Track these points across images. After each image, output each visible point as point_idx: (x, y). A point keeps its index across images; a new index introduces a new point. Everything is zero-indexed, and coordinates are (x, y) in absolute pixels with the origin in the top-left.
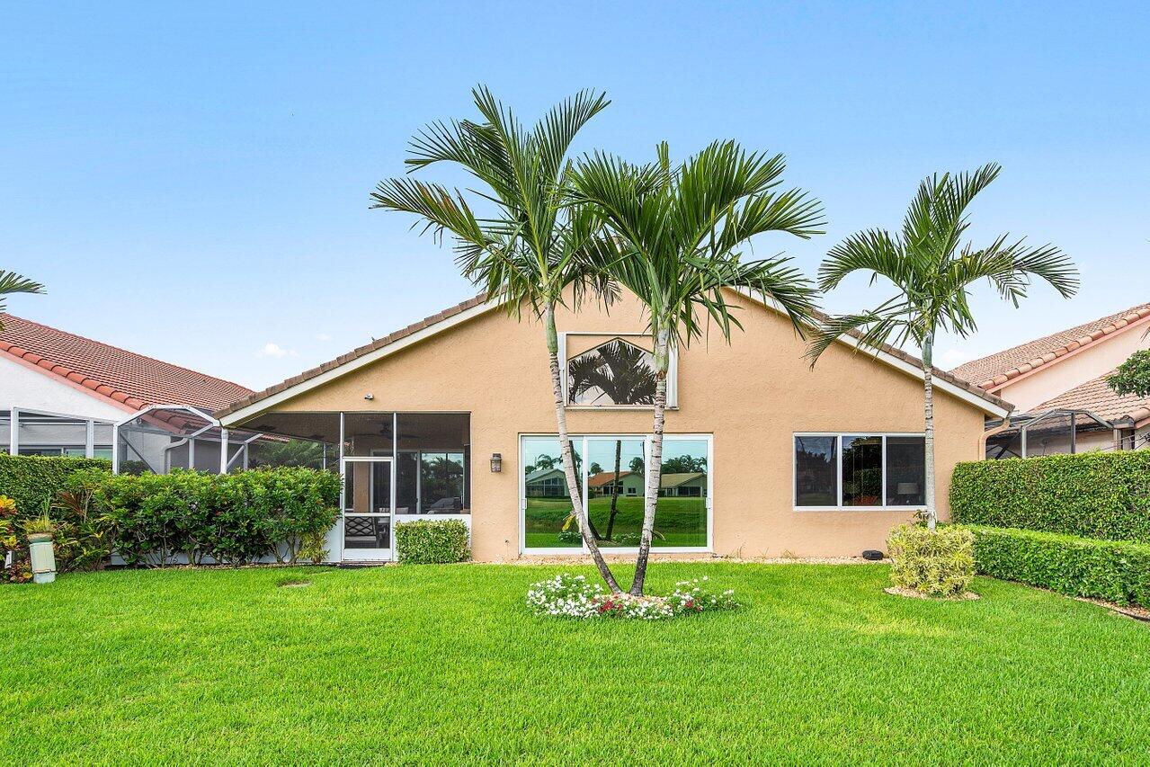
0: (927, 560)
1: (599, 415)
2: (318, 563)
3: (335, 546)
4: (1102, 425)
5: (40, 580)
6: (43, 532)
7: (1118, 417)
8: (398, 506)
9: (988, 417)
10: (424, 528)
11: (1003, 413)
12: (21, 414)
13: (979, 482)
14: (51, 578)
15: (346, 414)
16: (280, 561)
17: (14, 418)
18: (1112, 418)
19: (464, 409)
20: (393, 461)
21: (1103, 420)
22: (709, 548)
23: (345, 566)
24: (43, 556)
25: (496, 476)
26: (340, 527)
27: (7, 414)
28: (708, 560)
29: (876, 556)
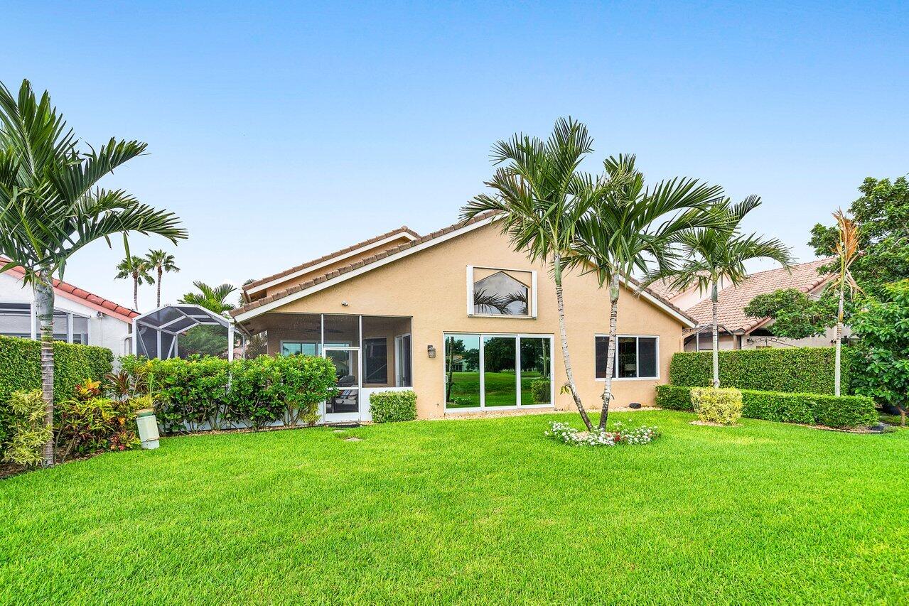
0: (723, 406)
1: (492, 321)
2: (312, 424)
3: (321, 413)
4: (728, 333)
7: (736, 329)
8: (366, 382)
9: (684, 327)
11: (692, 325)
13: (695, 363)
14: (156, 445)
15: (325, 316)
18: (732, 329)
19: (408, 315)
20: (359, 351)
21: (729, 330)
22: (552, 405)
25: (430, 361)
28: (552, 412)
29: (638, 406)
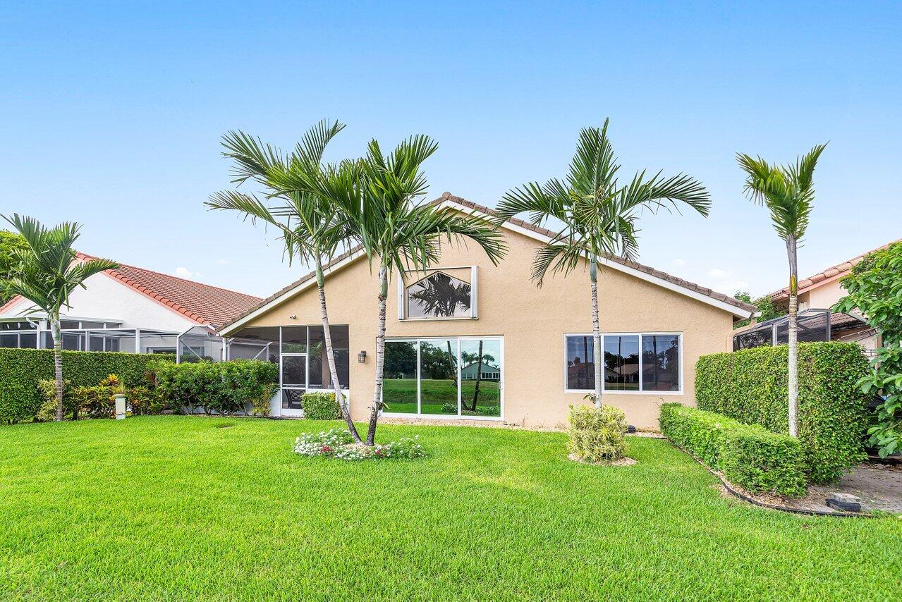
2: (266, 416)
3: (277, 406)
4: (864, 322)
5: (118, 418)
6: (119, 393)
8: (310, 383)
10: (315, 397)
12: (141, 331)
14: (123, 417)
15: (283, 327)
16: (246, 414)
17: (138, 333)
19: (346, 323)
20: (306, 355)
22: (502, 418)
23: (281, 419)
24: (120, 405)
25: (362, 365)
26: (280, 395)
27: (134, 331)
28: (501, 426)
29: (631, 430)
